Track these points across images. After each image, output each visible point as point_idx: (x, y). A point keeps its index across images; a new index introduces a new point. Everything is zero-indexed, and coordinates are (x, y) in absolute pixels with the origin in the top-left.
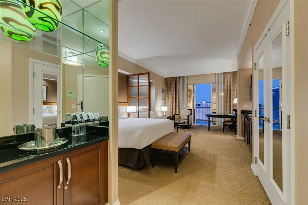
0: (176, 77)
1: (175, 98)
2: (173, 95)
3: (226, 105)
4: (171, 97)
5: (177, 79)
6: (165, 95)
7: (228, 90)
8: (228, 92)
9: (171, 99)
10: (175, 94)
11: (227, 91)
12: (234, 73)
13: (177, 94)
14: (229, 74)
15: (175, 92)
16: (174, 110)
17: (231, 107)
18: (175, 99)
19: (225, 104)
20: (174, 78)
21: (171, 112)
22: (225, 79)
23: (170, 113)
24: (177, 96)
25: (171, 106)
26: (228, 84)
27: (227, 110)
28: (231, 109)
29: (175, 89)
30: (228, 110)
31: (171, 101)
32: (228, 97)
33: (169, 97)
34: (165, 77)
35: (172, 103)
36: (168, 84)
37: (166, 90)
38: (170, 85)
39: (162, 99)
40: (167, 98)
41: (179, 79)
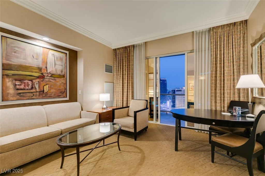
0: (129, 46)
1: (126, 80)
2: (124, 76)
3: (213, 91)
4: (121, 78)
5: (130, 49)
6: (114, 75)
7: (218, 62)
8: (218, 65)
9: (121, 82)
10: (127, 73)
11: (216, 64)
12: (231, 27)
13: (130, 74)
14: (220, 30)
15: (127, 71)
16: (126, 99)
17: (226, 95)
18: (126, 82)
19: (211, 90)
20: (126, 47)
21: (121, 102)
22: (212, 41)
23: (119, 104)
24: (130, 77)
25: (121, 93)
26: (219, 49)
27: (216, 102)
28: (226, 99)
29: (127, 66)
30: (218, 101)
31: (121, 84)
32: (218, 75)
33: (119, 78)
34: (113, 48)
35: (123, 88)
36: (118, 59)
37: (115, 68)
38: (120, 60)
39: (106, 81)
40: (115, 80)
41: (133, 48)
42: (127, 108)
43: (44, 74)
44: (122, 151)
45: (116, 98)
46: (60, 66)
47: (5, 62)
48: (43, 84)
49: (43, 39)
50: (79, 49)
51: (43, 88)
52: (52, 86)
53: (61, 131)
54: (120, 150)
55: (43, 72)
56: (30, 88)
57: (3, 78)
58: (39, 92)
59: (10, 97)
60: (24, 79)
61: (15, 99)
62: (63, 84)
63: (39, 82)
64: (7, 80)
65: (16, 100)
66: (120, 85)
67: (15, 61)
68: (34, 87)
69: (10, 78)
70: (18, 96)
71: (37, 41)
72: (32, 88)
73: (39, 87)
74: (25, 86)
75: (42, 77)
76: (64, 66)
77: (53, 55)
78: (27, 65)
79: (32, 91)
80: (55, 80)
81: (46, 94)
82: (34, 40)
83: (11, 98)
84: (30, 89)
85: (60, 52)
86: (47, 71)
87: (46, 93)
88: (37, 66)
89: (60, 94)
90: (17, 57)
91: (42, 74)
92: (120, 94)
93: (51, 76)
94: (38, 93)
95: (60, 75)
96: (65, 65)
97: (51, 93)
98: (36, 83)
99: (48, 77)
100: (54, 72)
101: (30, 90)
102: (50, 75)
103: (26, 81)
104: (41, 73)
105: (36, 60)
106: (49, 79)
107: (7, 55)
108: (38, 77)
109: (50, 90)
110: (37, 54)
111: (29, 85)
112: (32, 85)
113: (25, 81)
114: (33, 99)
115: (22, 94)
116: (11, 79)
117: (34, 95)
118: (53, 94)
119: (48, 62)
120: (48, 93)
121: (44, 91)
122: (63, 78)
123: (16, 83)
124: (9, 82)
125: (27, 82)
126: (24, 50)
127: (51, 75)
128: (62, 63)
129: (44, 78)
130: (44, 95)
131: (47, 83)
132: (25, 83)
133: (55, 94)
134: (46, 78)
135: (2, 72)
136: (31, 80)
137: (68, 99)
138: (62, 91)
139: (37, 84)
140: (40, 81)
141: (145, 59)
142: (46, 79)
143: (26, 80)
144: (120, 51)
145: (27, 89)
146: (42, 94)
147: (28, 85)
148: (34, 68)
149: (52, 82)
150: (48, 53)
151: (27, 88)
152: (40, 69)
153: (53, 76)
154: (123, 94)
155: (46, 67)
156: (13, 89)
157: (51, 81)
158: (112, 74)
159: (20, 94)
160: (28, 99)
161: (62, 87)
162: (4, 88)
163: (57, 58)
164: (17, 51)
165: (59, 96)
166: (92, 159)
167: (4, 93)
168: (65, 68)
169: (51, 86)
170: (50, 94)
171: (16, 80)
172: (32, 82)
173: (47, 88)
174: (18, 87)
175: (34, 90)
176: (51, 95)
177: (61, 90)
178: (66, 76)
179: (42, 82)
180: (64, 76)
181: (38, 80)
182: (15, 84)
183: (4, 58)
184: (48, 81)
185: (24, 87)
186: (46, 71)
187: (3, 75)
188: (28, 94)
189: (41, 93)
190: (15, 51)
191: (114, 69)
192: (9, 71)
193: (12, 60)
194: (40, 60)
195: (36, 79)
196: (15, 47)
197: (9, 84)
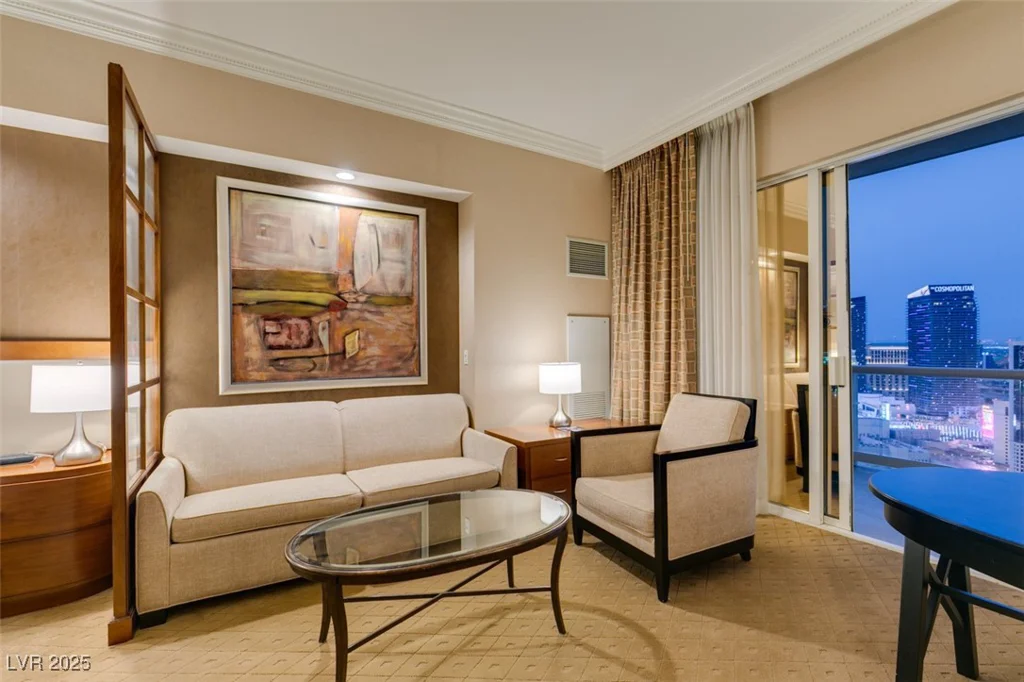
0: (675, 142)
1: (663, 300)
2: (653, 282)
4: (641, 292)
5: (678, 156)
6: (612, 283)
9: (641, 310)
10: (664, 270)
13: (678, 274)
15: (665, 258)
18: (663, 310)
20: (661, 151)
21: (642, 402)
23: (632, 409)
25: (642, 362)
29: (665, 238)
31: (641, 322)
33: (631, 293)
34: (606, 167)
35: (647, 337)
36: (626, 211)
37: (614, 251)
38: (636, 216)
39: (572, 312)
40: (617, 304)
41: (692, 147)
42: (651, 434)
43: (346, 296)
44: (567, 640)
45: (619, 383)
46: (395, 265)
47: (239, 265)
48: (341, 328)
49: (338, 175)
50: (461, 194)
51: (341, 341)
52: (370, 337)
53: (363, 500)
54: (562, 630)
55: (341, 289)
56: (305, 342)
57: (233, 313)
58: (330, 355)
59: (252, 371)
60: (288, 314)
61: (265, 378)
62: (408, 327)
63: (329, 322)
64: (244, 320)
65: (266, 381)
66: (635, 324)
67: (266, 260)
68: (314, 338)
69: (251, 312)
70: (271, 368)
71: (325, 188)
72: (310, 343)
73: (331, 338)
74: (290, 337)
75: (339, 306)
76: (409, 262)
77: (372, 229)
78: (296, 269)
79: (310, 352)
80: (380, 313)
81: (352, 362)
82: (316, 187)
83: (255, 375)
84: (304, 347)
85: (396, 216)
86: (354, 284)
87: (351, 357)
88: (324, 270)
89: (399, 364)
90: (269, 248)
91: (339, 295)
92: (637, 367)
93: (365, 302)
94: (327, 359)
95: (395, 296)
96: (413, 260)
97: (367, 360)
98: (320, 327)
99: (358, 306)
100: (377, 287)
101: (304, 350)
102: (362, 299)
103: (293, 322)
104: (336, 292)
105: (321, 250)
106: (361, 311)
107: (242, 245)
108: (328, 307)
109: (364, 349)
110: (324, 232)
111: (302, 333)
112: (310, 333)
113: (289, 322)
114: (315, 378)
115: (281, 363)
116: (253, 316)
117: (315, 365)
118: (375, 362)
119: (358, 254)
120: (358, 357)
121: (344, 352)
122: (405, 307)
123: (267, 328)
124: (248, 324)
125: (297, 325)
126: (287, 221)
127: (369, 297)
128: (403, 253)
129: (346, 309)
130: (345, 367)
131: (356, 326)
132: (290, 328)
133: (379, 364)
134: (352, 310)
135: (233, 297)
136: (307, 318)
137: (426, 383)
138: (405, 354)
139: (324, 329)
140: (333, 319)
141: (755, 189)
142: (351, 313)
143: (294, 317)
144: (636, 173)
145: (297, 348)
146: (340, 363)
147: (299, 334)
148: (315, 277)
149: (371, 321)
150: (357, 223)
151: (296, 342)
152: (333, 279)
153: (373, 299)
154: (648, 366)
155: (352, 273)
156: (259, 348)
157: (366, 320)
158: (605, 278)
159: (276, 363)
160: (300, 379)
161: (404, 340)
162: (237, 344)
163: (385, 237)
164: (269, 227)
165: (394, 372)
166: (436, 637)
167: (237, 359)
168: (413, 270)
169: (367, 335)
170: (364, 362)
171: (267, 318)
172: (310, 322)
173: (354, 342)
174: (271, 339)
175: (313, 351)
176: (369, 367)
177: (401, 350)
178: (415, 300)
179: (338, 324)
180: (409, 300)
181: (327, 316)
182: (265, 331)
183: (236, 255)
184: (359, 319)
185: (287, 339)
186: (350, 286)
187: (234, 305)
188: (300, 364)
189: (337, 358)
190: (264, 228)
191: (611, 258)
192: (248, 291)
193: (256, 258)
194: (333, 250)
195: (322, 312)
196: (262, 216)
197: (250, 331)
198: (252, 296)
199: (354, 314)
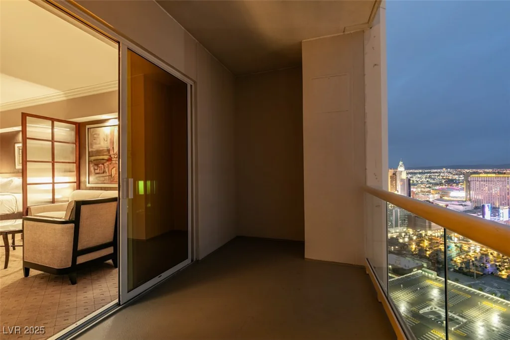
43: (112, 156)
47: (90, 150)
48: (111, 167)
51: (111, 171)
56: (103, 171)
57: (89, 163)
58: (108, 176)
60: (100, 163)
63: (108, 165)
67: (95, 147)
69: (92, 163)
70: (96, 180)
73: (108, 170)
74: (100, 170)
75: (110, 160)
78: (101, 149)
79: (104, 175)
81: (113, 178)
82: (106, 121)
84: (103, 173)
86: (113, 152)
88: (107, 148)
90: (96, 144)
91: (110, 156)
98: (106, 167)
99: (115, 159)
102: (116, 157)
103: (100, 165)
105: (106, 142)
107: (91, 144)
108: (108, 160)
109: (116, 174)
110: (107, 136)
111: (102, 169)
112: (104, 169)
114: (104, 183)
117: (105, 179)
119: (115, 141)
120: (115, 177)
121: (111, 175)
123: (95, 168)
124: (91, 167)
126: (99, 134)
129: (112, 160)
131: (114, 165)
132: (100, 167)
135: (89, 160)
136: (103, 164)
145: (101, 174)
146: (110, 178)
148: (105, 151)
150: (114, 131)
151: (101, 172)
152: (109, 151)
155: (113, 148)
156: (94, 174)
157: (116, 163)
159: (97, 178)
162: (90, 172)
171: (95, 165)
173: (114, 171)
174: (96, 171)
179: (110, 166)
181: (107, 163)
183: (90, 147)
188: (102, 179)
190: (95, 138)
193: (93, 147)
194: (109, 141)
195: (106, 162)
196: (94, 135)
197: (92, 169)
198: (92, 158)
199: (114, 162)
